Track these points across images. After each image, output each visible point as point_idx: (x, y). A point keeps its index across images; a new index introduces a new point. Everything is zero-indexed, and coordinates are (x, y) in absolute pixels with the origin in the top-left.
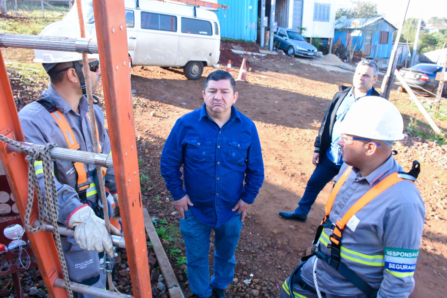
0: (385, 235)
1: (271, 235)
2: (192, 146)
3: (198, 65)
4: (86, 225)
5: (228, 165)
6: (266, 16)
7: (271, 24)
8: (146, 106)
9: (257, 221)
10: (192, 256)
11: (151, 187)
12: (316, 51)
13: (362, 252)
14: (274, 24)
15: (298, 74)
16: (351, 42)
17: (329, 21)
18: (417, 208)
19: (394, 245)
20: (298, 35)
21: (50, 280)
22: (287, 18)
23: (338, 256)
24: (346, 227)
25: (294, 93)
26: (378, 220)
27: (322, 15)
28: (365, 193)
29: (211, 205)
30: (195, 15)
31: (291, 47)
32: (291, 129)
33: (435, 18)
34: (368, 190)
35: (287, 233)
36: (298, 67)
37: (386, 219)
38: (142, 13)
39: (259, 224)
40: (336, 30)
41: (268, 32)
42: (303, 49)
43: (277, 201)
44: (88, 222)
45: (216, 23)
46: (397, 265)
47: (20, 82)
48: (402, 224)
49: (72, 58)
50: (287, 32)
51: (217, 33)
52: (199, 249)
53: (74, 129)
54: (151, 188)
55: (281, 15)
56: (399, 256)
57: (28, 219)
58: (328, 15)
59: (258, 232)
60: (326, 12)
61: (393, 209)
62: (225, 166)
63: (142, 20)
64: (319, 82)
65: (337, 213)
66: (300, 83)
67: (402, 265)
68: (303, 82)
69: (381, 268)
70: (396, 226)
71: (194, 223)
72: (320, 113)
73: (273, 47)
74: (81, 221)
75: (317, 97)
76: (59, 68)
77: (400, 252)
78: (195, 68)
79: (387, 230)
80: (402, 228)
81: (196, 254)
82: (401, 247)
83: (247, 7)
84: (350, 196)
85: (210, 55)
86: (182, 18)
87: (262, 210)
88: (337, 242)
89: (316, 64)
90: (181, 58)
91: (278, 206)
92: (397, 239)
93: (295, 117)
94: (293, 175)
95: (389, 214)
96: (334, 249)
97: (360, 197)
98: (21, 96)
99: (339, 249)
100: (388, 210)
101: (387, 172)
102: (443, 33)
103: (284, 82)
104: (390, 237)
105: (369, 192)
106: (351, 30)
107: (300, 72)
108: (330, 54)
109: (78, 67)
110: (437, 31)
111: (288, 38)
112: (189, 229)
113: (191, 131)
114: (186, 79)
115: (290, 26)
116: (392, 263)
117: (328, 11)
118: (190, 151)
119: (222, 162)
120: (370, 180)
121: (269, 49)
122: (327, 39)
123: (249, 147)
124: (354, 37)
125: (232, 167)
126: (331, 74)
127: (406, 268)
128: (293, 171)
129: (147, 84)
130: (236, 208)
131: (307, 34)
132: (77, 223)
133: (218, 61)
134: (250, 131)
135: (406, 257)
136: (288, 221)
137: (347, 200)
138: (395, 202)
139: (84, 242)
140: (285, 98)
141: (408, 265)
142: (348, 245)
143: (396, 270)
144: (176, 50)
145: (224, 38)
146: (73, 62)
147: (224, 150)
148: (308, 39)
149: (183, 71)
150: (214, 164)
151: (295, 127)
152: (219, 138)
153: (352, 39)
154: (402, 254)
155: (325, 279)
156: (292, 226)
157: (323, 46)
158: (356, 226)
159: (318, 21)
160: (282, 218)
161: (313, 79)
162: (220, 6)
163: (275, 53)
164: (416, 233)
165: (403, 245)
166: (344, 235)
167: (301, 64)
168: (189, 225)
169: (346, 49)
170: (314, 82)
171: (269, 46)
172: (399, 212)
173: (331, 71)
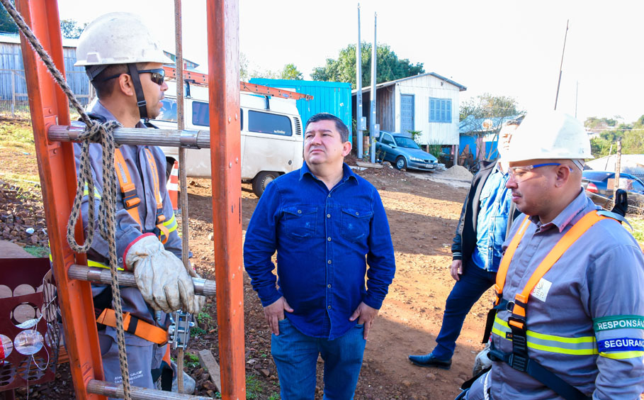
0: (593, 299)
1: (401, 388)
2: (289, 216)
3: (272, 177)
4: (154, 259)
5: (344, 242)
6: (363, 116)
7: (371, 126)
8: (200, 228)
9: (377, 370)
10: (289, 394)
11: (215, 328)
12: (436, 161)
13: (560, 334)
14: (376, 128)
15: (412, 192)
16: (483, 149)
17: (451, 122)
18: (634, 254)
19: (608, 311)
20: (409, 142)
21: (84, 378)
22: (393, 120)
23: (524, 349)
24: (531, 299)
25: (412, 214)
26: (580, 274)
27: (441, 115)
28: (553, 246)
29: (320, 305)
30: (268, 107)
31: (401, 157)
32: (413, 255)
33: (593, 120)
34: (558, 241)
35: (424, 385)
36: (413, 184)
37: (590, 273)
38: (195, 103)
39: (382, 374)
40: (461, 135)
41: (368, 137)
42: (418, 160)
43: (404, 343)
44: (156, 255)
45: (297, 119)
46: (617, 341)
47: (17, 195)
48: (616, 276)
49: (128, 58)
50: (394, 137)
51: (298, 133)
52: (301, 382)
53: (128, 161)
54: (213, 330)
55: (384, 115)
56: (618, 327)
57: (73, 227)
58: (449, 113)
59: (380, 384)
60: (446, 110)
61: (599, 255)
62: (338, 243)
63: (194, 113)
64: (444, 201)
65: (514, 285)
66: (418, 202)
67: (625, 339)
68: (422, 201)
69: (592, 358)
70: (606, 281)
71: (294, 339)
72: (451, 235)
73: (376, 159)
74: (147, 253)
75: (445, 218)
76: (109, 73)
77: (619, 320)
79: (595, 289)
80: (615, 283)
81: (296, 392)
82: (618, 313)
83: (337, 104)
84: (531, 256)
85: (290, 163)
86: (250, 111)
87: (384, 355)
88: (520, 325)
89: (437, 179)
90: (249, 168)
91: (406, 350)
92: (612, 301)
93: (416, 241)
94: (423, 311)
95: (595, 265)
96: (516, 338)
97: (548, 252)
98: (17, 210)
99: (525, 336)
100: (592, 259)
101: (580, 211)
102: (607, 138)
103: (396, 201)
104: (600, 299)
105: (558, 243)
106: (482, 134)
107: (416, 189)
108: (456, 166)
109: (134, 73)
110: (598, 136)
111: (396, 146)
112: (286, 350)
113: (288, 196)
114: (256, 197)
115: (398, 130)
116: (609, 340)
117: (449, 107)
118: (287, 224)
119: (334, 237)
120: (559, 223)
121: (370, 161)
122: (450, 146)
123: (372, 219)
124: (487, 143)
125: (347, 245)
126: (459, 191)
127: (632, 343)
128: (423, 305)
129: (201, 203)
130: (356, 315)
131: (423, 140)
132: (139, 255)
134: (372, 197)
135: (629, 327)
136: (423, 368)
137: (528, 262)
138: (600, 245)
139: (150, 282)
140: (399, 219)
141: (634, 340)
142: (537, 325)
143: (616, 349)
146: (129, 65)
147: (337, 221)
148: (424, 147)
149: (251, 189)
150: (322, 240)
151: (418, 253)
152: (328, 204)
153: (484, 145)
154: (622, 324)
155: (507, 394)
156: (430, 375)
157: (445, 156)
158: (547, 292)
159: (435, 122)
160: (414, 364)
161: (435, 198)
162: (303, 96)
163: (378, 166)
164: (638, 289)
165: (622, 308)
166: (529, 313)
167: (417, 179)
168: (286, 342)
169: (478, 159)
170: (437, 201)
171: (370, 158)
172: (608, 259)
173: (460, 188)
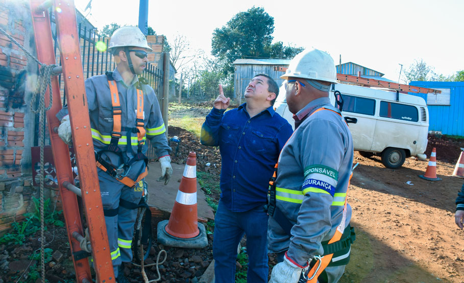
3: (399, 153)
19: (307, 163)
30: (398, 99)
45: (423, 109)
46: (307, 181)
51: (424, 119)
62: (245, 152)
78: (395, 156)
85: (415, 143)
86: (382, 101)
90: (378, 143)
133: (425, 151)
144: (372, 134)
145: (457, 136)
147: (247, 137)
152: (246, 126)
154: (313, 170)
162: (431, 91)
